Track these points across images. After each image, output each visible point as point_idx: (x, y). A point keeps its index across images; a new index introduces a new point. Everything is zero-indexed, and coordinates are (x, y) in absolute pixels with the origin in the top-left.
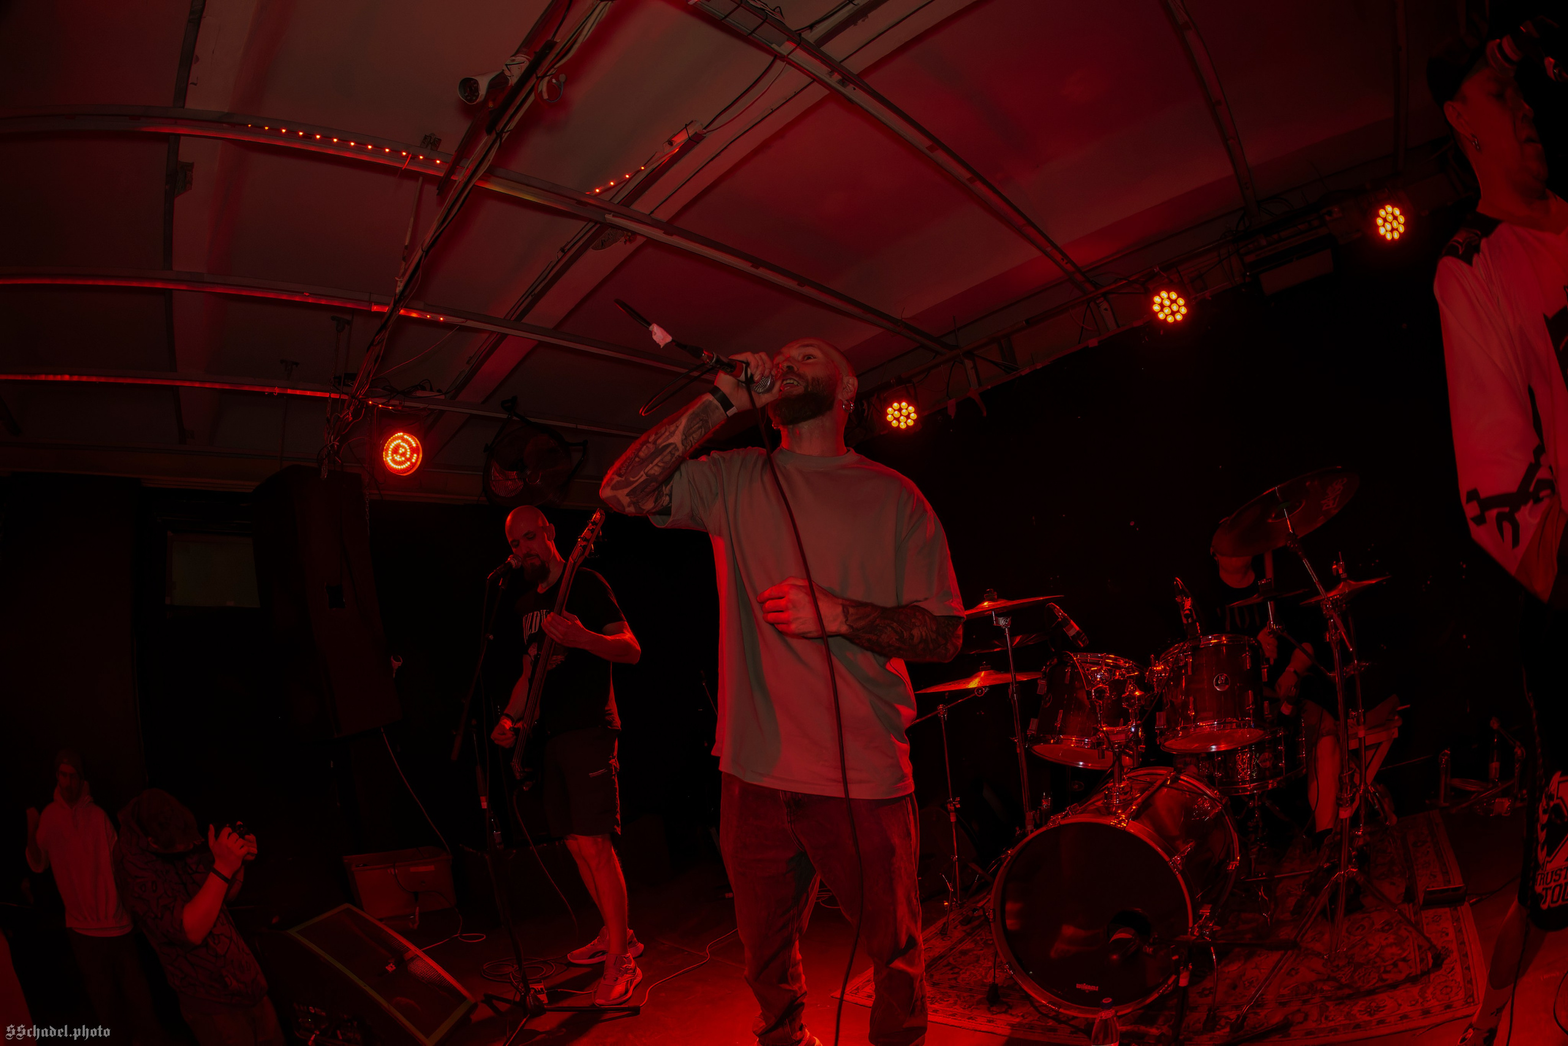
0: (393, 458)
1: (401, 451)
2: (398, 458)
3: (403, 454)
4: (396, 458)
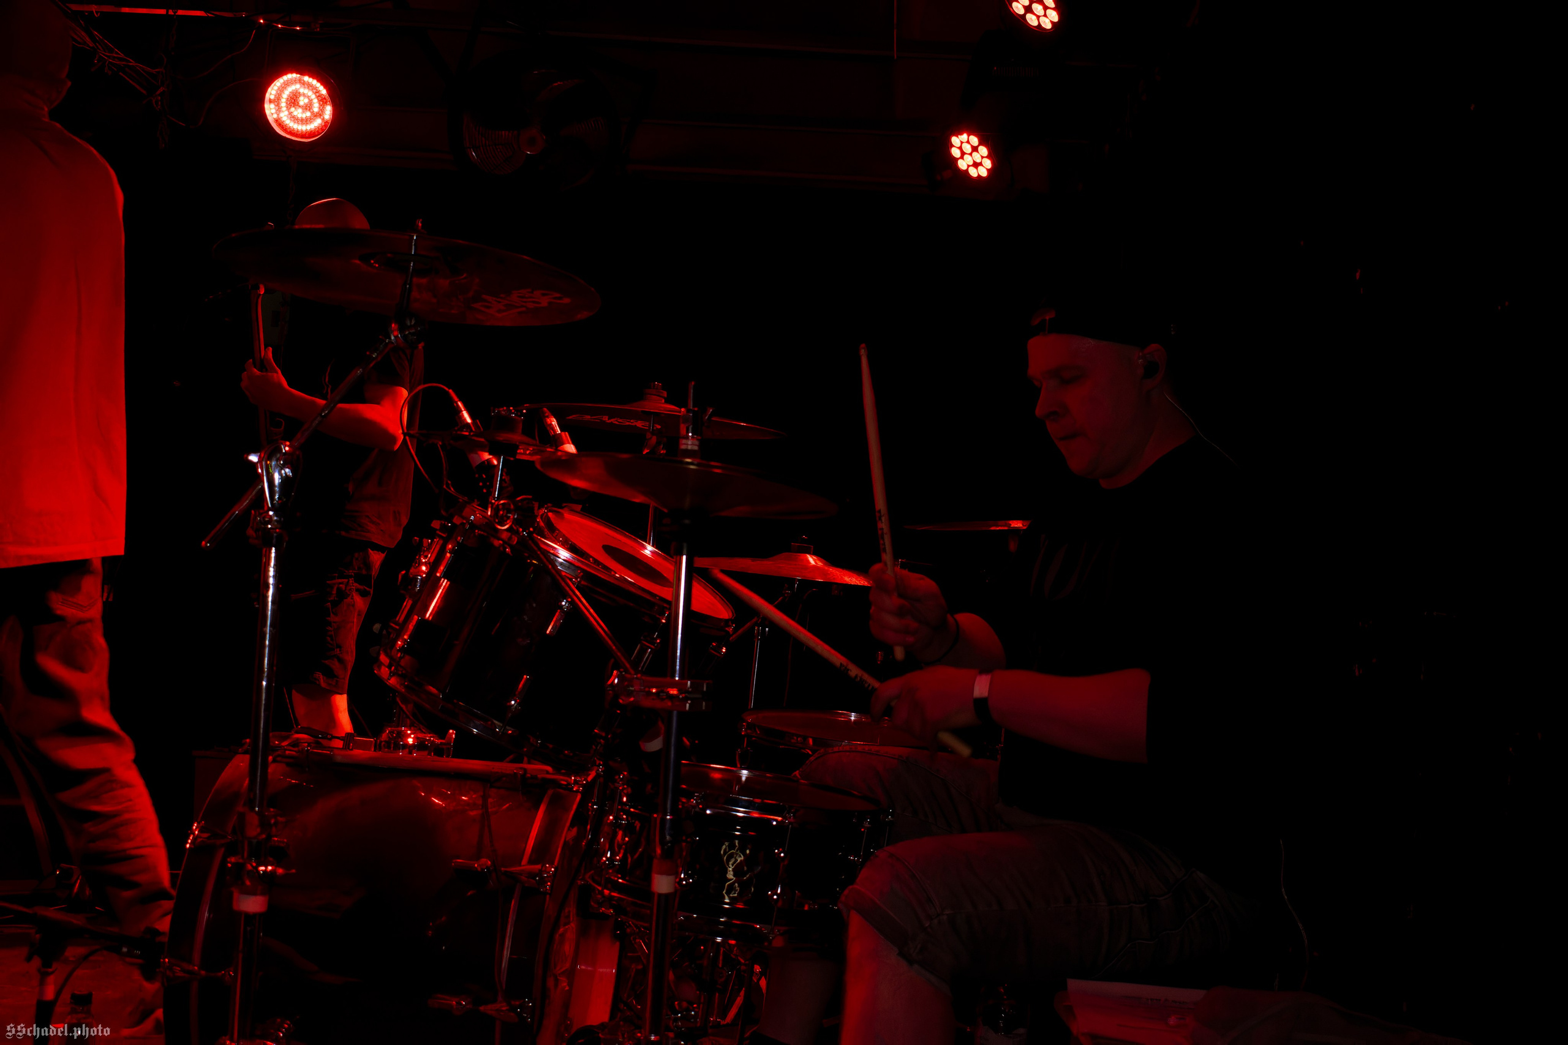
0: (290, 113)
1: (303, 101)
2: (298, 113)
3: (308, 107)
4: (295, 113)
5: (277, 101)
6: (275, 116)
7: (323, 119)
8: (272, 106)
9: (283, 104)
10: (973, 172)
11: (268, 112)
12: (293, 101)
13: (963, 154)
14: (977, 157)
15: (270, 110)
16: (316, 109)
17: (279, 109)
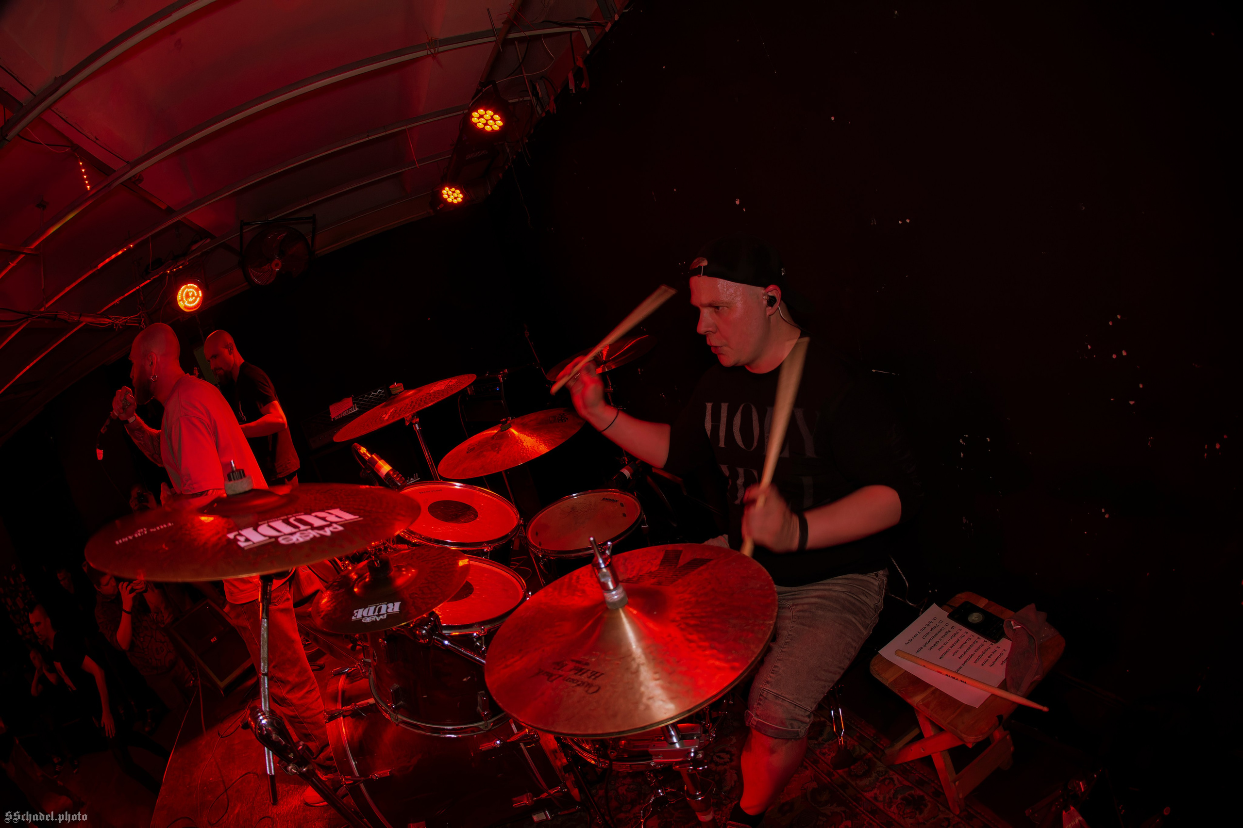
0: (188, 301)
1: (190, 294)
3: (193, 295)
5: (182, 300)
6: (183, 305)
7: (200, 297)
8: (181, 302)
9: (184, 299)
10: (455, 201)
11: (180, 306)
12: (187, 296)
13: (449, 196)
14: (455, 195)
15: (181, 304)
16: (196, 295)
17: (184, 302)
